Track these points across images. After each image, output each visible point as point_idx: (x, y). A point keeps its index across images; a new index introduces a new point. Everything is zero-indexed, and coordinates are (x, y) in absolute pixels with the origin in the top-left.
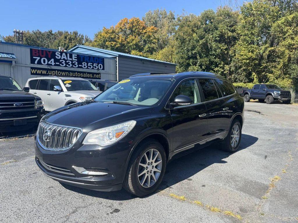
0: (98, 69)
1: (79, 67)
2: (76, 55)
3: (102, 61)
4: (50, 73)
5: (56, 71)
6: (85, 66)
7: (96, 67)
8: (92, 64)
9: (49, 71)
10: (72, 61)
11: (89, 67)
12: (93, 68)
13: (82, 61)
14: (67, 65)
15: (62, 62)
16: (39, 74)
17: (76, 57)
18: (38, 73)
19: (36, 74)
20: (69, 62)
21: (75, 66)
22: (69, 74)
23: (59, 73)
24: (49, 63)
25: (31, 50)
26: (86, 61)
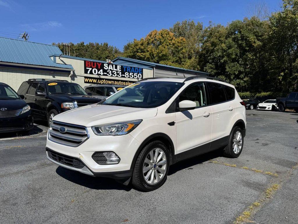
0: (138, 78)
1: (122, 77)
2: (120, 66)
3: (141, 71)
4: (99, 82)
5: (104, 80)
6: (127, 76)
7: (136, 77)
8: (133, 73)
9: (99, 80)
10: (117, 71)
11: (130, 77)
12: (133, 78)
13: (125, 71)
14: (113, 75)
15: (109, 72)
16: (90, 83)
17: (120, 68)
18: (90, 81)
19: (88, 82)
20: (114, 72)
21: (119, 75)
22: (114, 83)
23: (107, 82)
24: (99, 73)
25: (85, 61)
26: (128, 71)
